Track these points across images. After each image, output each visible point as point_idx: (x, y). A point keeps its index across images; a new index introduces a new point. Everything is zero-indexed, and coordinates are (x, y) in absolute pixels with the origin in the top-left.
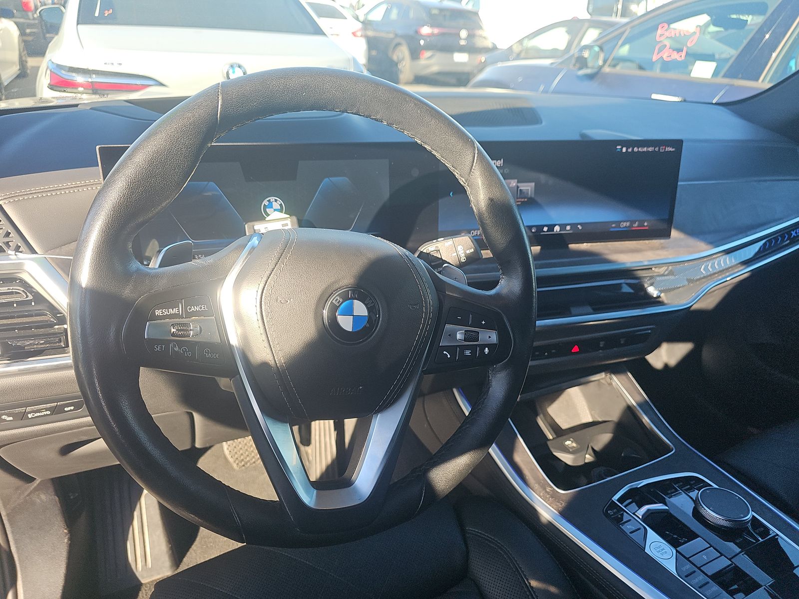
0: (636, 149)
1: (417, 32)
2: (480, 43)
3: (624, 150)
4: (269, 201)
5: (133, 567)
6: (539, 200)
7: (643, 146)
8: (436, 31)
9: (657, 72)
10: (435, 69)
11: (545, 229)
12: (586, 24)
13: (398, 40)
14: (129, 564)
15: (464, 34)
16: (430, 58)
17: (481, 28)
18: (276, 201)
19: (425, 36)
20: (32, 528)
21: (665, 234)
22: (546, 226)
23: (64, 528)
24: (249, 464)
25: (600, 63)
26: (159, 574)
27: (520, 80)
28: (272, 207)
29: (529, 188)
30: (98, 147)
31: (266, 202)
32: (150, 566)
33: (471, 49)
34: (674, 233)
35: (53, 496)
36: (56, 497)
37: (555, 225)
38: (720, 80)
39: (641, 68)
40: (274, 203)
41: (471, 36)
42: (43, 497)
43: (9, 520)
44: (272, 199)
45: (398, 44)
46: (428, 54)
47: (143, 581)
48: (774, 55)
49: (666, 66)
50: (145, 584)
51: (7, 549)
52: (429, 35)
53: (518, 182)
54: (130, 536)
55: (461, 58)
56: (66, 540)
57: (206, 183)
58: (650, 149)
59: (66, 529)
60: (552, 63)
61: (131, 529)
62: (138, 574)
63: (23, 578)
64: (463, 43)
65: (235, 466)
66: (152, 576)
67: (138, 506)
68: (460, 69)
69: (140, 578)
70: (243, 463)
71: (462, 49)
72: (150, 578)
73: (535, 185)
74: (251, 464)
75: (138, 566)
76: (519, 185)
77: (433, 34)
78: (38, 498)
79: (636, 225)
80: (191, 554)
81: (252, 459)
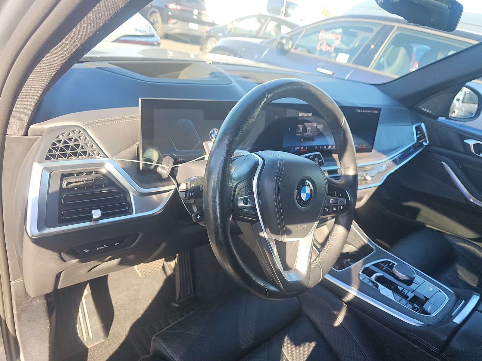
0: (363, 111)
1: (166, 6)
2: (205, 19)
3: (359, 111)
4: (213, 130)
5: (82, 339)
6: (325, 133)
7: (366, 110)
8: (179, 7)
9: (317, 56)
10: (178, 31)
11: (325, 147)
12: (269, 19)
13: (153, 9)
14: (79, 338)
15: (196, 12)
16: (174, 24)
17: (205, 9)
18: (216, 130)
19: (172, 9)
20: (29, 321)
21: (370, 150)
22: (326, 145)
23: (47, 319)
24: (147, 273)
25: (290, 47)
26: (97, 342)
27: (244, 50)
28: (214, 134)
29: (321, 127)
30: (140, 99)
31: (212, 131)
32: (91, 338)
33: (200, 22)
34: (374, 151)
35: (43, 301)
36: (45, 301)
37: (329, 145)
38: (351, 65)
39: (309, 51)
40: (215, 132)
41: (200, 14)
42: (38, 301)
43: (18, 317)
44: (215, 129)
45: (153, 12)
46: (173, 21)
47: (88, 347)
48: (376, 56)
49: (321, 52)
50: (90, 348)
51: (15, 336)
52: (174, 9)
53: (317, 124)
54: (78, 321)
55: (194, 26)
56: (48, 327)
57: (187, 120)
58: (369, 111)
59: (48, 320)
60: (262, 42)
61: (78, 317)
62: (85, 344)
63: (24, 352)
64: (195, 17)
65: (140, 275)
66: (93, 343)
67: (81, 304)
68: (193, 33)
69: (86, 345)
70: (144, 273)
71: (194, 21)
72: (92, 345)
73: (324, 126)
74: (148, 273)
75: (84, 338)
76: (317, 125)
77: (177, 9)
78: (35, 302)
79: (360, 146)
80: (113, 328)
81: (149, 271)
